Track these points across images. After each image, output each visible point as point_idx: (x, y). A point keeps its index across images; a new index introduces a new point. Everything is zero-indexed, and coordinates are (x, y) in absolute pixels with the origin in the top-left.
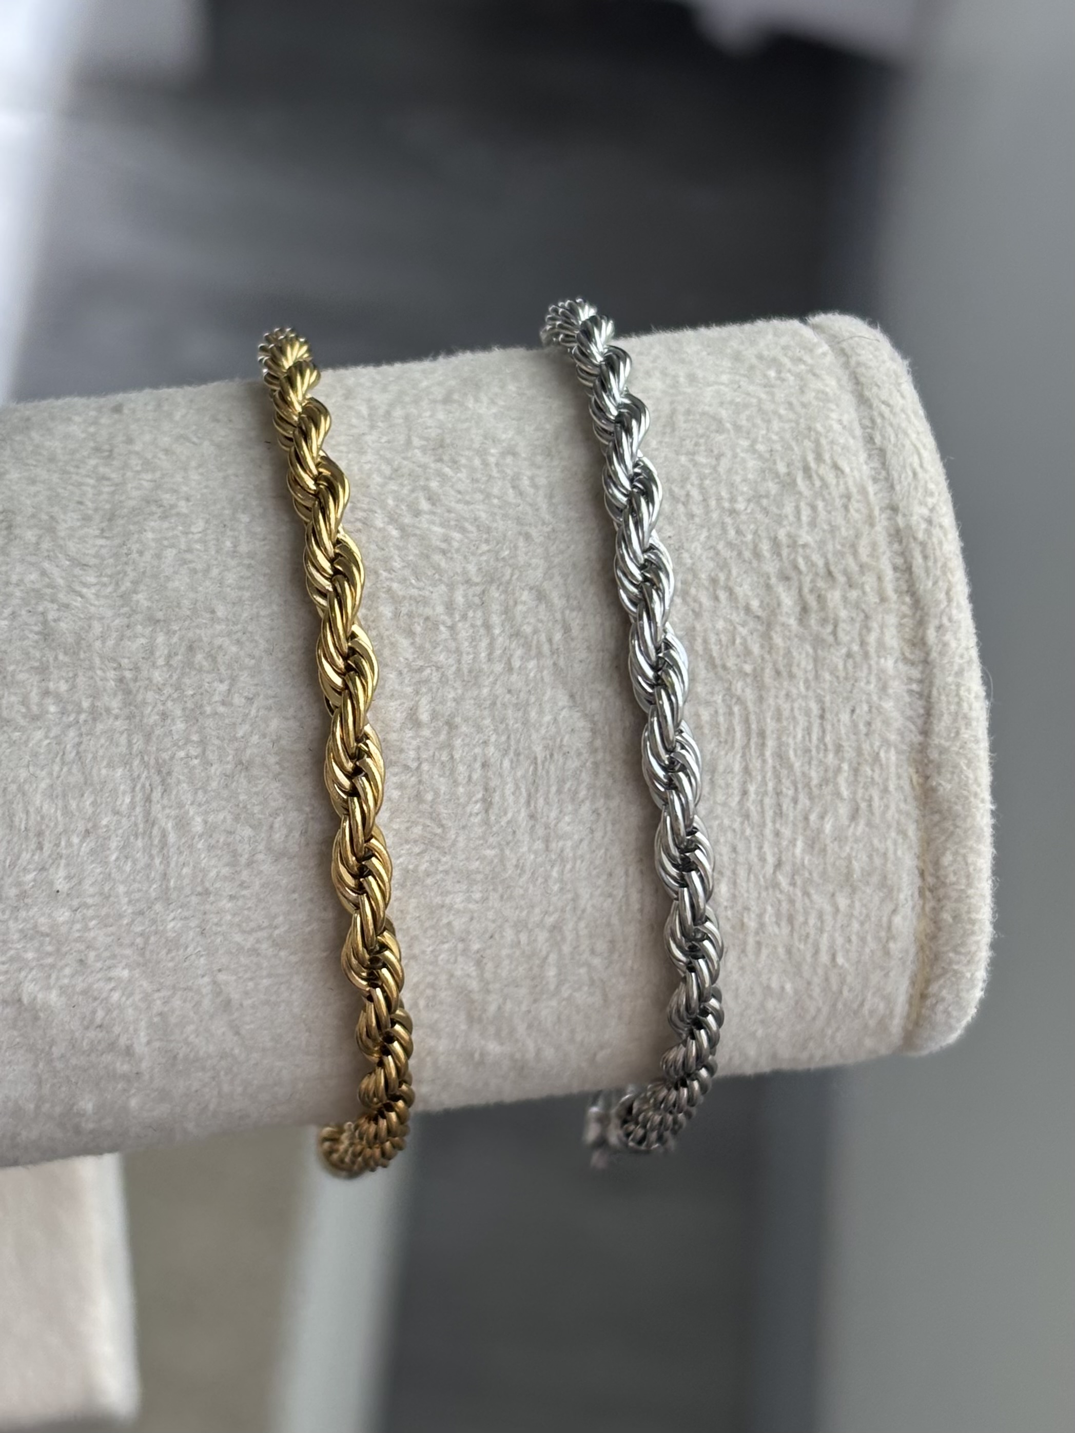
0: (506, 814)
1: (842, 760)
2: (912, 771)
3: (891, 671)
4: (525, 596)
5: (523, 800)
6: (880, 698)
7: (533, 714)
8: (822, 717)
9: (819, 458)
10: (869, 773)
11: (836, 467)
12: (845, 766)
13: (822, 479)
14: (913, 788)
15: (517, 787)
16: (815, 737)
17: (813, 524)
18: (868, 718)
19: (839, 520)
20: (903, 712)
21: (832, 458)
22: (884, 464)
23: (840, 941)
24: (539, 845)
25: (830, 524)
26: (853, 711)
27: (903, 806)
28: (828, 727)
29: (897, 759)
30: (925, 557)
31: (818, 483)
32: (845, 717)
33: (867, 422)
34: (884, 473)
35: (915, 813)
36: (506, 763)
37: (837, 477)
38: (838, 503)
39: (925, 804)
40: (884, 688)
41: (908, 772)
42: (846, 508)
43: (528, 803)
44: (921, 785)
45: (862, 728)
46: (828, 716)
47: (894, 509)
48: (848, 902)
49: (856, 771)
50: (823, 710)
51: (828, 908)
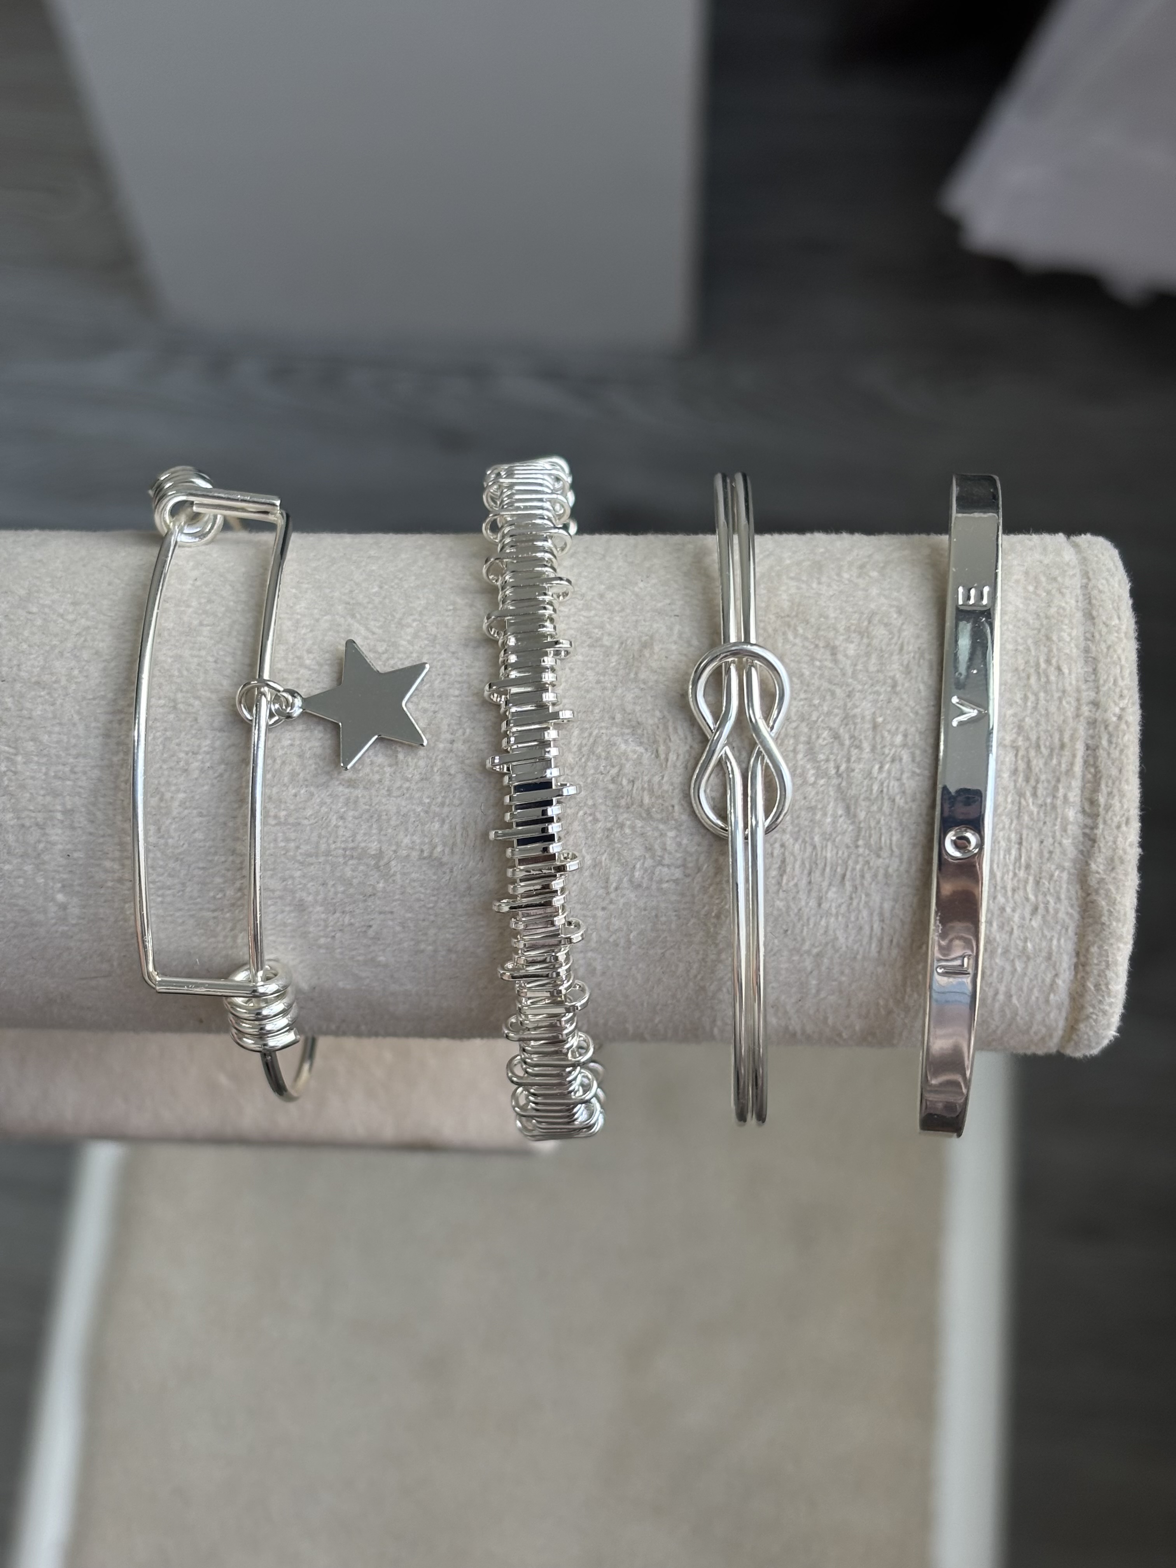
0: (793, 879)
1: (1028, 874)
2: (1078, 887)
3: (1071, 819)
4: (826, 734)
5: (806, 872)
6: (1062, 836)
7: (818, 816)
8: (1020, 843)
9: (1048, 661)
10: (1047, 883)
11: (1059, 669)
12: (1031, 879)
13: (1047, 677)
14: (1077, 899)
15: (803, 863)
16: (1013, 857)
17: (1035, 708)
18: (1051, 848)
19: (1053, 709)
20: (1076, 848)
21: (1057, 662)
22: (1094, 670)
23: (1014, 990)
24: (813, 903)
25: (1046, 710)
26: (1042, 842)
27: (1070, 910)
28: (1024, 850)
29: (1069, 878)
30: (1110, 742)
31: (1043, 680)
32: (1036, 845)
33: (1088, 635)
34: (1093, 677)
35: (1076, 916)
36: (797, 846)
37: (1058, 676)
38: (1057, 695)
39: (1085, 911)
40: (1064, 830)
41: (1075, 890)
42: (1060, 699)
43: (810, 874)
44: (1084, 899)
45: (1046, 855)
46: (1024, 843)
47: (1096, 704)
48: (1023, 966)
49: (1037, 883)
50: (1021, 838)
51: (1008, 968)
